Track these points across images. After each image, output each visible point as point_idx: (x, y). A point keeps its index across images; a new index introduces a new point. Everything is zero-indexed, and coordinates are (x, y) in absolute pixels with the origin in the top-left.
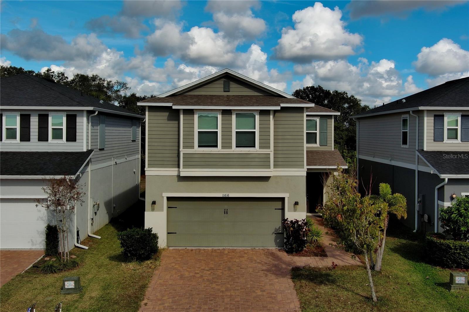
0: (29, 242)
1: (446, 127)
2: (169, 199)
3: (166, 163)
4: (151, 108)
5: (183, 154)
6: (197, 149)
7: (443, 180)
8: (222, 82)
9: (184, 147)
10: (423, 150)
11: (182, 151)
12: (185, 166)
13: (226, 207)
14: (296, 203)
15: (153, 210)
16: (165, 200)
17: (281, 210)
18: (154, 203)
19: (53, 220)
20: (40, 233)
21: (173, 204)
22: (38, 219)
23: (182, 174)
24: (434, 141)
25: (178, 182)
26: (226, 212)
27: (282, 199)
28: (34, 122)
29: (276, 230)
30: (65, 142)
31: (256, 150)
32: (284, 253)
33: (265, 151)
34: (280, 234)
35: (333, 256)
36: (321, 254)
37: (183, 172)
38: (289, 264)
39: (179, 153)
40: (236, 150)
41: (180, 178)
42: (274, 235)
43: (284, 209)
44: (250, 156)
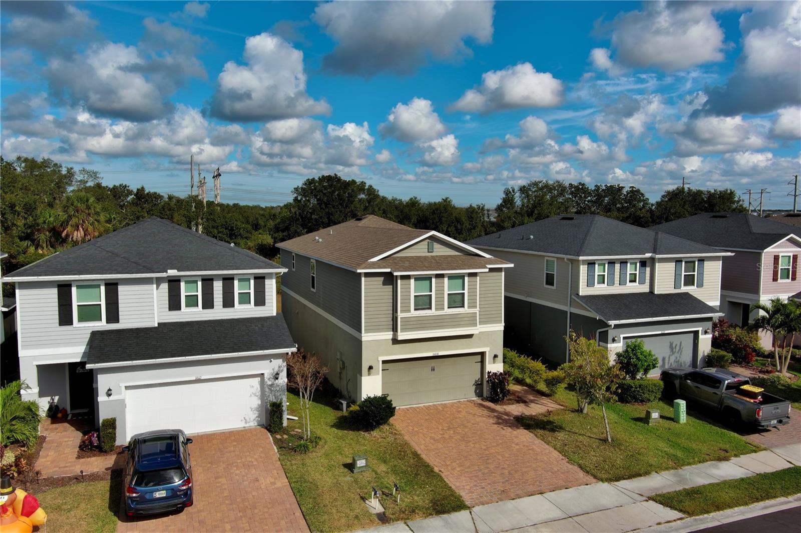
0: (242, 420)
1: (597, 273)
2: (384, 362)
4: (367, 275)
5: (401, 318)
6: (413, 313)
7: (611, 326)
8: (426, 242)
9: (402, 312)
10: (579, 295)
11: (400, 315)
12: (402, 330)
13: (433, 365)
14: (496, 356)
15: (369, 374)
16: (381, 362)
17: (480, 363)
18: (371, 368)
19: (271, 395)
20: (253, 410)
21: (388, 366)
22: (251, 395)
23: (400, 338)
24: (587, 286)
25: (393, 344)
26: (433, 370)
27: (482, 354)
28: (218, 286)
29: (476, 381)
30: (254, 307)
31: (465, 310)
32: (490, 403)
33: (472, 310)
34: (479, 386)
35: (532, 401)
36: (520, 400)
37: (401, 336)
38: (507, 414)
39: (397, 318)
40: (447, 311)
41: (395, 341)
42: (474, 387)
43: (482, 362)
44: (459, 316)
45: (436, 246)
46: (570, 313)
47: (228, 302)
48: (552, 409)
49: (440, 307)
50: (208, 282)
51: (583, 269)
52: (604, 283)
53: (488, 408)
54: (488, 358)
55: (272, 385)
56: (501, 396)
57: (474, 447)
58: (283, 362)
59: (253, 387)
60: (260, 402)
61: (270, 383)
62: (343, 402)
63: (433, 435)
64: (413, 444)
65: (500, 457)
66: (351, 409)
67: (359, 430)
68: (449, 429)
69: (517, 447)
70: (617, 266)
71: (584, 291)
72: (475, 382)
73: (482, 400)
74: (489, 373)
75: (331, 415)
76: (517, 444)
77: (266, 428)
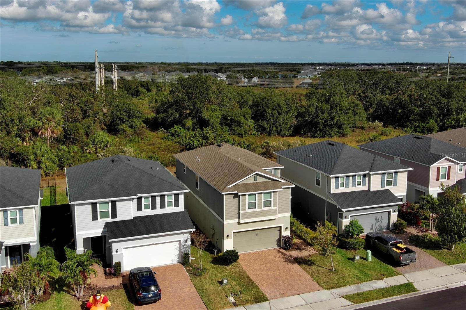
0: (171, 261)
1: (340, 182)
2: (234, 233)
3: (233, 217)
4: (226, 195)
5: (242, 213)
6: (248, 211)
7: (343, 211)
8: (254, 177)
9: (242, 210)
10: (330, 193)
11: (241, 212)
12: (243, 219)
13: (257, 233)
14: (286, 228)
15: (227, 239)
16: (232, 233)
18: (228, 236)
19: (184, 249)
20: (176, 256)
21: (236, 235)
22: (175, 249)
23: (241, 222)
24: (335, 189)
25: (238, 225)
26: (257, 235)
27: (280, 227)
28: (158, 199)
29: (277, 240)
30: (174, 208)
31: (272, 208)
32: (284, 250)
33: (275, 208)
34: (279, 241)
35: (304, 249)
36: (298, 248)
37: (242, 221)
38: (291, 256)
39: (240, 213)
40: (263, 209)
41: (239, 223)
42: (277, 242)
43: (280, 230)
44: (269, 211)
45: (258, 177)
46: (327, 201)
47: (163, 206)
48: (312, 253)
49: (260, 207)
50: (154, 198)
51: (333, 181)
52: (343, 186)
53: (282, 253)
54: (283, 229)
55: (184, 245)
56: (288, 247)
57: (274, 273)
58: (189, 235)
59: (176, 246)
60: (179, 253)
62: (215, 250)
63: (256, 267)
64: (247, 272)
65: (284, 278)
66: (219, 255)
67: (223, 265)
68: (263, 264)
69: (293, 273)
70: (351, 178)
71: (333, 191)
73: (280, 248)
74: (283, 236)
75: (210, 257)
76: (293, 272)
77: (182, 264)
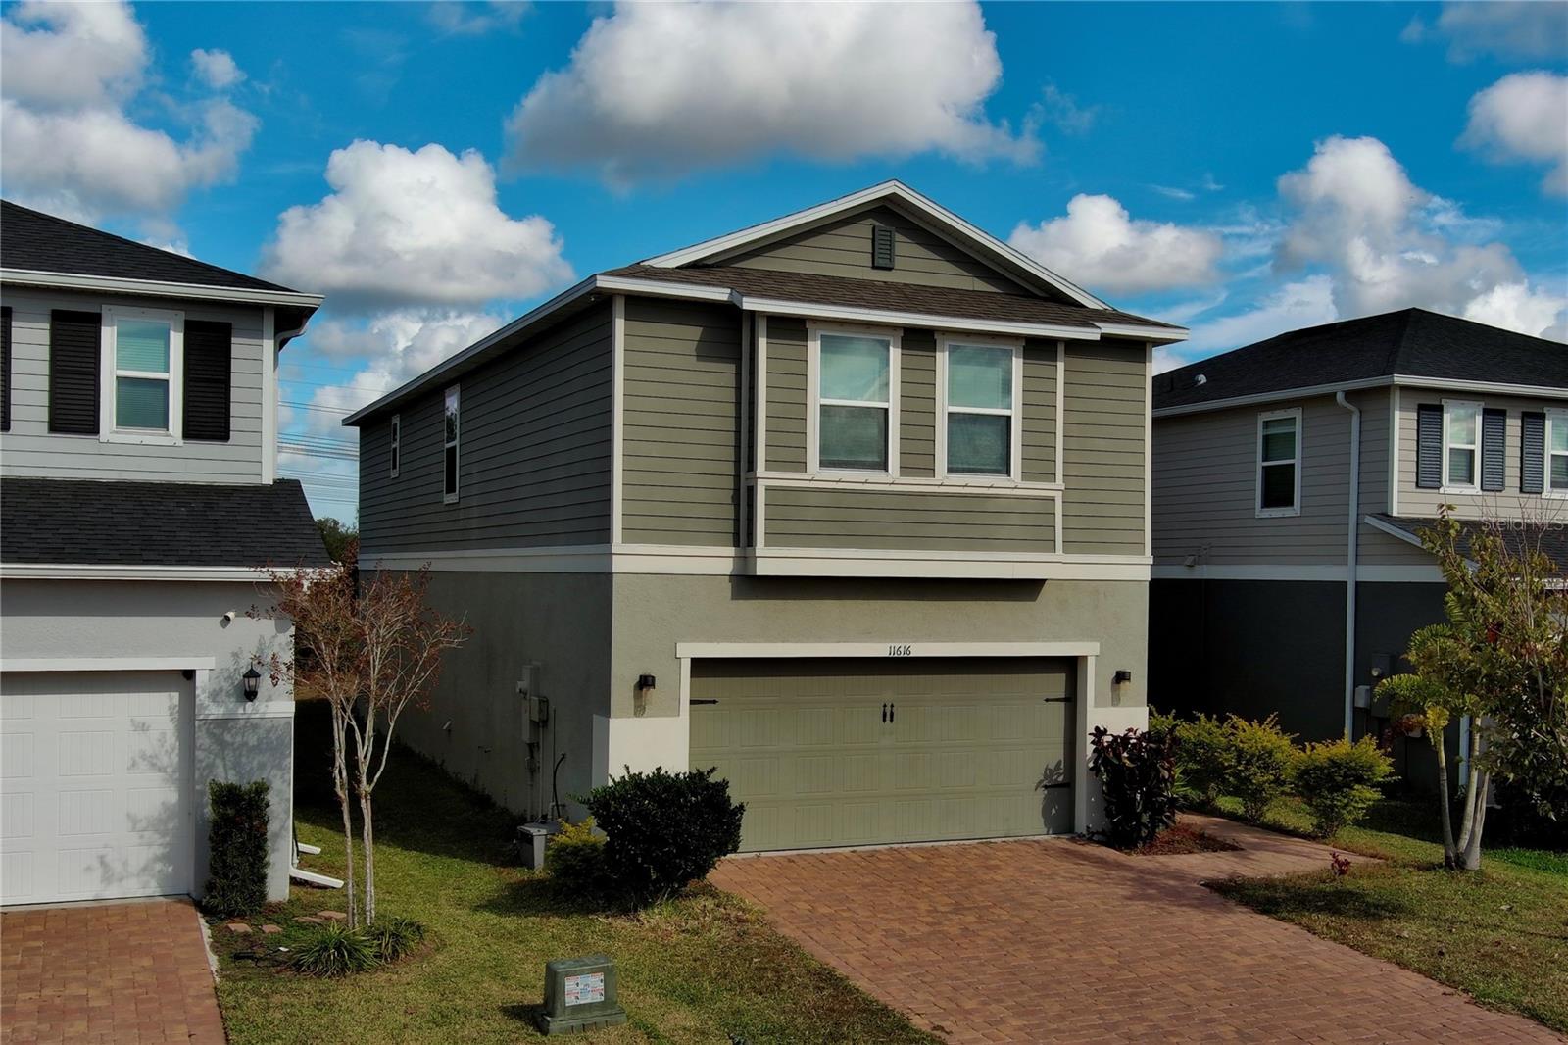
0: (89, 869)
1: (1447, 445)
2: (699, 666)
3: (689, 525)
4: (638, 310)
5: (768, 489)
6: (816, 474)
8: (864, 229)
9: (771, 464)
10: (1390, 514)
11: (766, 478)
12: (773, 538)
13: (888, 697)
14: (1121, 677)
15: (640, 710)
16: (687, 666)
17: (1063, 704)
18: (645, 683)
19: (219, 762)
20: (144, 824)
21: (714, 686)
22: (134, 764)
23: (764, 568)
24: (1417, 486)
25: (732, 599)
26: (888, 715)
27: (1071, 666)
29: (1049, 773)
30: (180, 442)
31: (1014, 483)
33: (1038, 488)
34: (1060, 789)
35: (1259, 848)
37: (771, 561)
38: (1179, 876)
39: (751, 491)
40: (944, 480)
41: (749, 585)
42: (1042, 793)
43: (1072, 700)
44: (990, 505)
45: (905, 249)
46: (1358, 584)
49: (918, 462)
51: (1403, 423)
52: (1471, 481)
53: (1102, 862)
54: (1094, 682)
55: (224, 723)
56: (1145, 818)
58: (281, 629)
59: (143, 728)
60: (173, 796)
61: (215, 711)
62: (534, 831)
66: (562, 839)
68: (959, 910)
70: (1513, 425)
71: (1405, 500)
72: (1045, 779)
73: (1074, 839)
74: (1099, 733)
77: (198, 905)
